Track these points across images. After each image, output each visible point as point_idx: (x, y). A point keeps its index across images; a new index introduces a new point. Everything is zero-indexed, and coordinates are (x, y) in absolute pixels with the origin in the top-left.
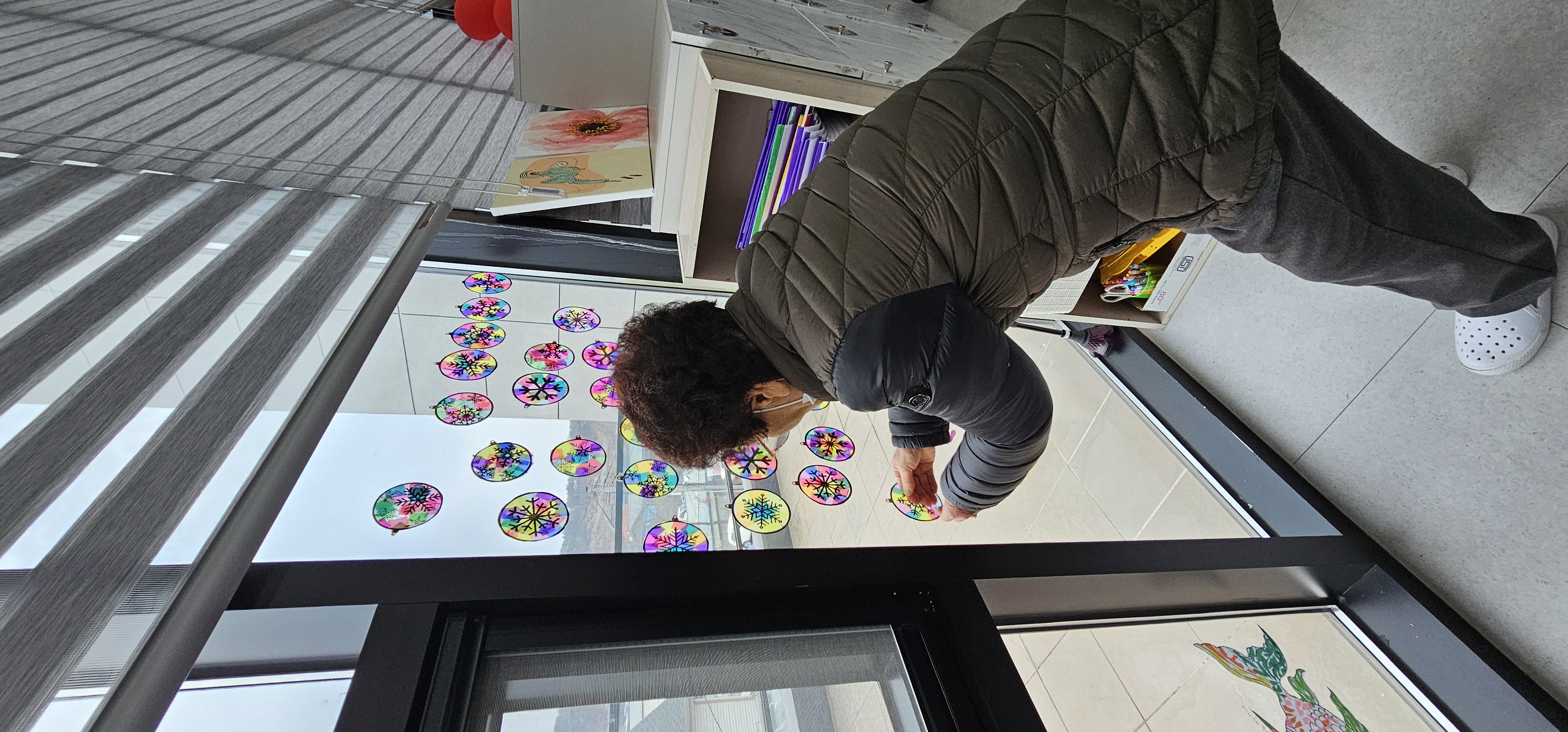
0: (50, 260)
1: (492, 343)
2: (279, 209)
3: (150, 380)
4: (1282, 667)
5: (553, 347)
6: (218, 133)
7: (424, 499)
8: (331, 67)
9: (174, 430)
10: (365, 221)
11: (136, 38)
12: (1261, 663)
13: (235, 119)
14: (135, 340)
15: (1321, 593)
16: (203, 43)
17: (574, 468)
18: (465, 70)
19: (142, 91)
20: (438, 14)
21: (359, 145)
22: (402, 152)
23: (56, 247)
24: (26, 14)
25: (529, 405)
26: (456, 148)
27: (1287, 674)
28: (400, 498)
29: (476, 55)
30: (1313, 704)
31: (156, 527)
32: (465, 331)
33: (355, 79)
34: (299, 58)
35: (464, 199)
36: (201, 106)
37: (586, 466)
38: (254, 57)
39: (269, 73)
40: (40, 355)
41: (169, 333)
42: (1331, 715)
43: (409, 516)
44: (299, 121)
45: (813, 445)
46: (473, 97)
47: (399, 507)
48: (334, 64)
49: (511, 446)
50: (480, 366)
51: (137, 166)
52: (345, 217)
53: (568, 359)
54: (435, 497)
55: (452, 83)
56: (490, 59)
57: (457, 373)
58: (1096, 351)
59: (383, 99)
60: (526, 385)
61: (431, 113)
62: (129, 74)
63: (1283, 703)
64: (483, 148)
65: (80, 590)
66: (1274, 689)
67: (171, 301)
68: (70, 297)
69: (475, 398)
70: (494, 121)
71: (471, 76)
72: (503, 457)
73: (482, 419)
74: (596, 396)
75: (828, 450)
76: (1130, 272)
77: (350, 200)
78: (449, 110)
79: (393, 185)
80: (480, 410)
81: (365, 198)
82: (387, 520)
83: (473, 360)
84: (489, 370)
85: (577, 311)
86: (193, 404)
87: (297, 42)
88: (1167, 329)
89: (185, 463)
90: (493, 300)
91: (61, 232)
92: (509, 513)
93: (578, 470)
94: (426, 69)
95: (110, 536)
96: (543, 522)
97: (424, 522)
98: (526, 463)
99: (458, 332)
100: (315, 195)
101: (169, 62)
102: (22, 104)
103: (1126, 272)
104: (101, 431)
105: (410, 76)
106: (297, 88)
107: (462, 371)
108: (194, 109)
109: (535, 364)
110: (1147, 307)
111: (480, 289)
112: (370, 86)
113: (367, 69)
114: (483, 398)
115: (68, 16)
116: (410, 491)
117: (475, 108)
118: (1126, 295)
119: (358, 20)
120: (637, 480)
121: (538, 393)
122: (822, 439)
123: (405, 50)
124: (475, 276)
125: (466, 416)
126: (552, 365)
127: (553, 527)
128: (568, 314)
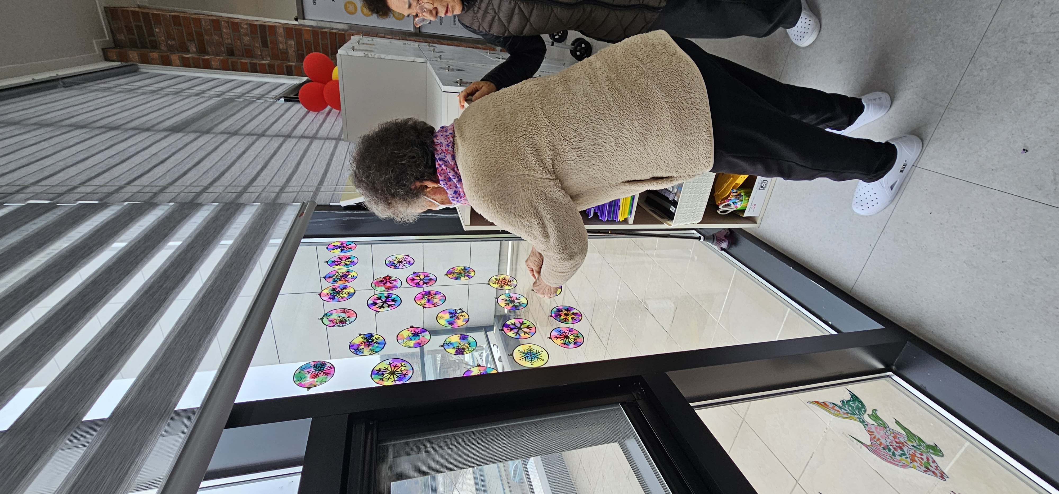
0: (82, 254)
1: (350, 280)
2: (213, 215)
3: (156, 312)
4: (863, 409)
5: (388, 278)
6: (167, 178)
7: (324, 369)
8: (228, 135)
9: (175, 336)
10: (265, 216)
11: (108, 131)
12: (850, 408)
13: (175, 169)
14: (142, 292)
15: (880, 366)
16: (148, 130)
17: (412, 343)
18: (309, 129)
19: (117, 159)
20: (287, 99)
21: (253, 176)
22: (279, 177)
23: (84, 247)
24: (39, 124)
25: (378, 312)
26: (312, 172)
27: (867, 412)
28: (308, 370)
29: (315, 120)
30: (886, 428)
31: (176, 387)
32: (332, 275)
33: (243, 140)
34: (208, 132)
35: (322, 199)
36: (153, 164)
37: (419, 341)
38: (180, 135)
39: (191, 142)
40: (89, 304)
41: (162, 286)
42: (897, 432)
43: (316, 380)
44: (214, 167)
45: (556, 316)
46: (316, 144)
47: (309, 375)
48: (230, 133)
49: (372, 335)
50: (345, 293)
51: (122, 200)
52: (254, 215)
53: (398, 283)
54: (330, 368)
55: (303, 137)
56: (324, 121)
57: (331, 299)
58: (722, 246)
59: (263, 149)
60: (375, 301)
61: (293, 155)
62: (107, 151)
63: (867, 429)
64: (328, 171)
65: (140, 422)
66: (860, 422)
67: (159, 269)
68: (100, 272)
69: (344, 311)
70: (332, 155)
71: (314, 132)
72: (368, 342)
73: (351, 322)
74: (419, 303)
75: (566, 318)
76: (732, 194)
77: (253, 207)
78: (304, 152)
79: (278, 195)
80: (349, 317)
81: (263, 204)
82: (302, 383)
83: (340, 290)
84: (351, 295)
85: (399, 257)
86: (185, 322)
87: (204, 123)
88: (761, 226)
89: (186, 353)
90: (347, 256)
91: (86, 239)
92: (377, 372)
93: (415, 344)
94: (286, 130)
95: (150, 394)
96: (398, 375)
97: (326, 382)
98: (382, 344)
99: (328, 276)
100: (233, 205)
101: (130, 142)
102: (46, 173)
103: (730, 194)
104: (133, 340)
105: (277, 136)
106: (210, 149)
107: (334, 297)
108: (150, 166)
109: (378, 289)
110: (746, 215)
111: (337, 251)
112: (253, 143)
113: (250, 134)
114: (350, 311)
115: (64, 123)
116: (314, 366)
117: (319, 149)
118: (732, 209)
119: (239, 108)
120: (451, 346)
121: (383, 304)
122: (561, 313)
123: (271, 122)
124: (334, 244)
125: (341, 322)
126: (388, 288)
127: (405, 377)
128: (394, 259)
